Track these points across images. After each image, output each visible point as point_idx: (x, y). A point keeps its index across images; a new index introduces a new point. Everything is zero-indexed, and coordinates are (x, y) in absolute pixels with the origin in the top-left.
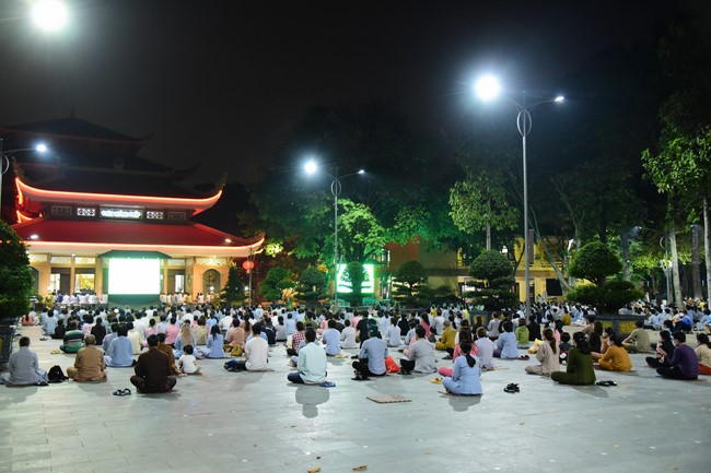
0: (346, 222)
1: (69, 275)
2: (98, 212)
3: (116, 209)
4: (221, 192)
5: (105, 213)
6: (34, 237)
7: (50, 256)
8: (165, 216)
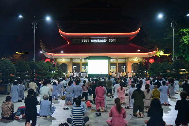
0: (185, 40)
1: (80, 66)
2: (90, 41)
3: (97, 39)
4: (139, 29)
5: (92, 41)
6: (62, 52)
7: (72, 59)
8: (117, 41)
